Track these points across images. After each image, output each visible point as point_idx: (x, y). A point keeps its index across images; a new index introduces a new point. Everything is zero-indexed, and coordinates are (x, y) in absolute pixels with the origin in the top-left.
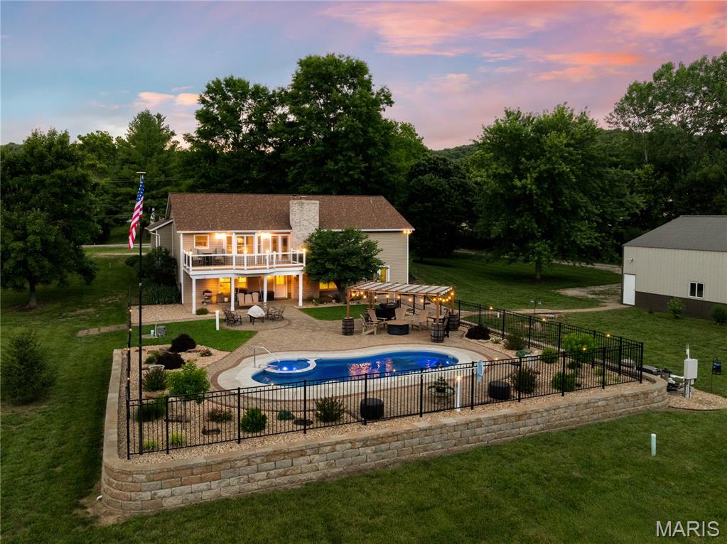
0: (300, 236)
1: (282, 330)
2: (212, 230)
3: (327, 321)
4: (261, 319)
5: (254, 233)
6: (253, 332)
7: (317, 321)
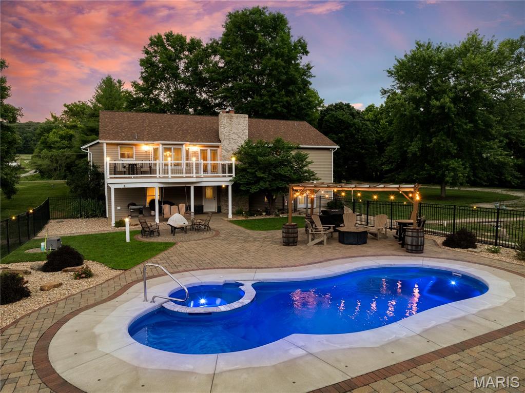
0: (230, 149)
1: (207, 241)
2: (137, 140)
3: (261, 232)
4: (183, 229)
5: (182, 145)
6: (170, 243)
7: (248, 231)
